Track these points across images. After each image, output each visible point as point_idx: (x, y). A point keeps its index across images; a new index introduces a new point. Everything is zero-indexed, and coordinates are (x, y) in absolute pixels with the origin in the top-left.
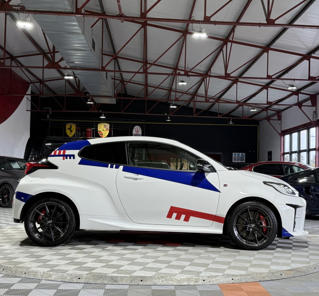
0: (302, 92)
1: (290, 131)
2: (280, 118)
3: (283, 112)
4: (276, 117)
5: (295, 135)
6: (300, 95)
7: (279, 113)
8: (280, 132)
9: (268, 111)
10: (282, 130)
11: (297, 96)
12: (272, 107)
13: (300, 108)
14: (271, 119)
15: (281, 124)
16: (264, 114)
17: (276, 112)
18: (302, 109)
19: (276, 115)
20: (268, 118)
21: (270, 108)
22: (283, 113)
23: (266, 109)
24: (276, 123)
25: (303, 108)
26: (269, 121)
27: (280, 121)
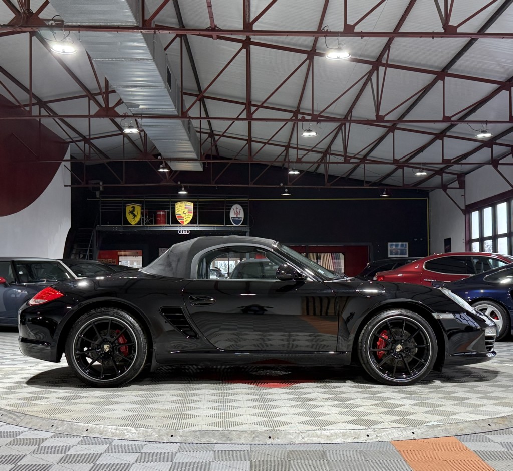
0: (498, 142)
1: (479, 206)
2: (462, 185)
3: (467, 176)
4: (456, 184)
5: (488, 211)
6: (494, 146)
7: (461, 178)
8: (463, 208)
9: (444, 174)
10: (467, 204)
11: (490, 149)
12: (451, 168)
13: (496, 167)
14: (449, 186)
15: (465, 195)
16: (437, 180)
17: (456, 176)
18: (499, 169)
19: (455, 181)
20: (444, 187)
21: (446, 170)
22: (468, 178)
23: (440, 172)
24: (456, 194)
25: (500, 167)
26: (445, 191)
27: (463, 190)
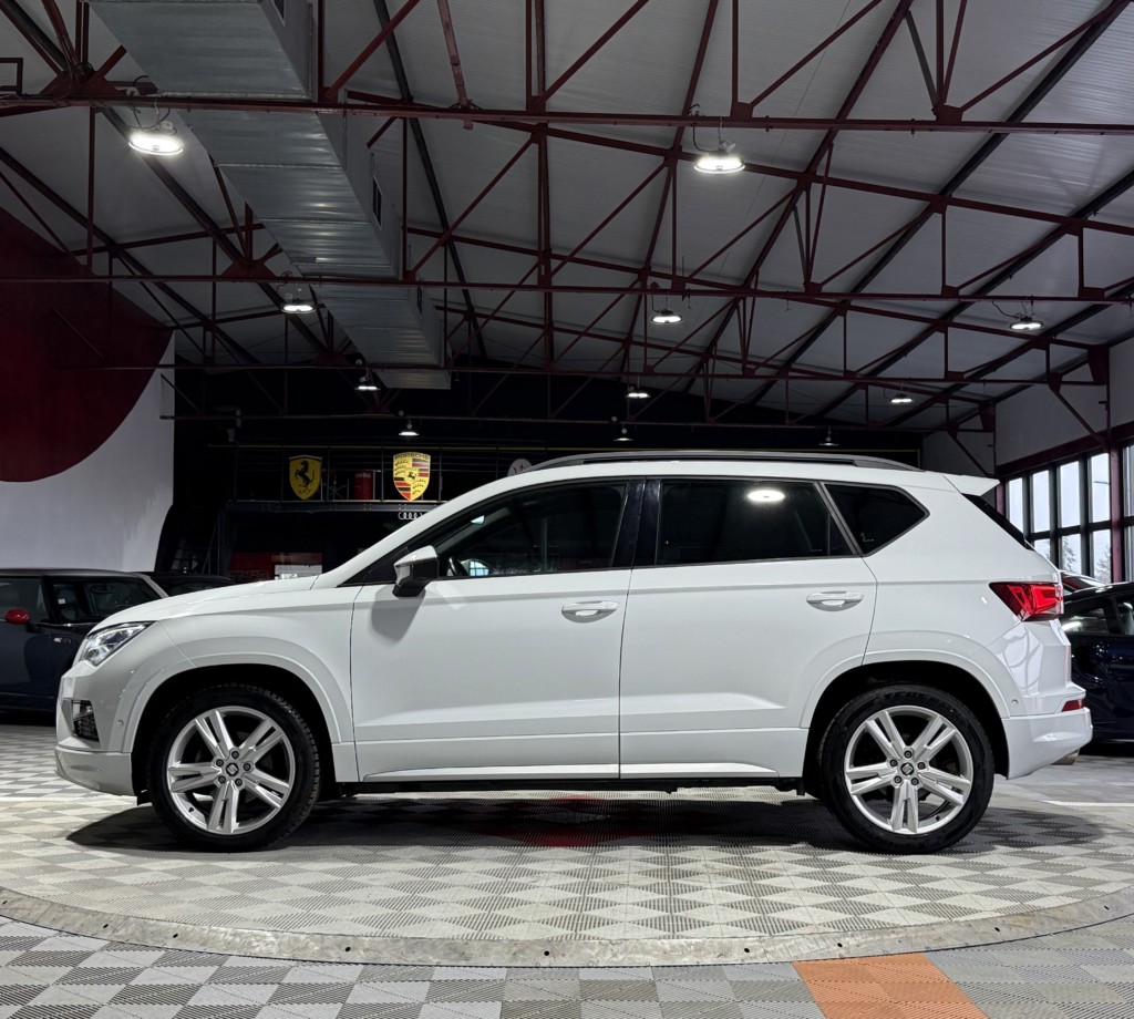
0: (1060, 337)
1: (1024, 468)
2: (989, 425)
3: (999, 405)
4: (977, 422)
5: (1041, 480)
6: (1052, 346)
7: (986, 410)
8: (991, 471)
9: (951, 402)
10: (998, 464)
11: (1044, 352)
12: (964, 389)
13: (1056, 389)
14: (961, 427)
15: (994, 446)
16: (937, 412)
17: (976, 405)
18: (1061, 392)
19: (976, 415)
20: (952, 426)
21: (956, 394)
22: (1002, 410)
23: (943, 397)
24: (976, 442)
25: (1064, 390)
26: (954, 436)
27: (991, 434)
